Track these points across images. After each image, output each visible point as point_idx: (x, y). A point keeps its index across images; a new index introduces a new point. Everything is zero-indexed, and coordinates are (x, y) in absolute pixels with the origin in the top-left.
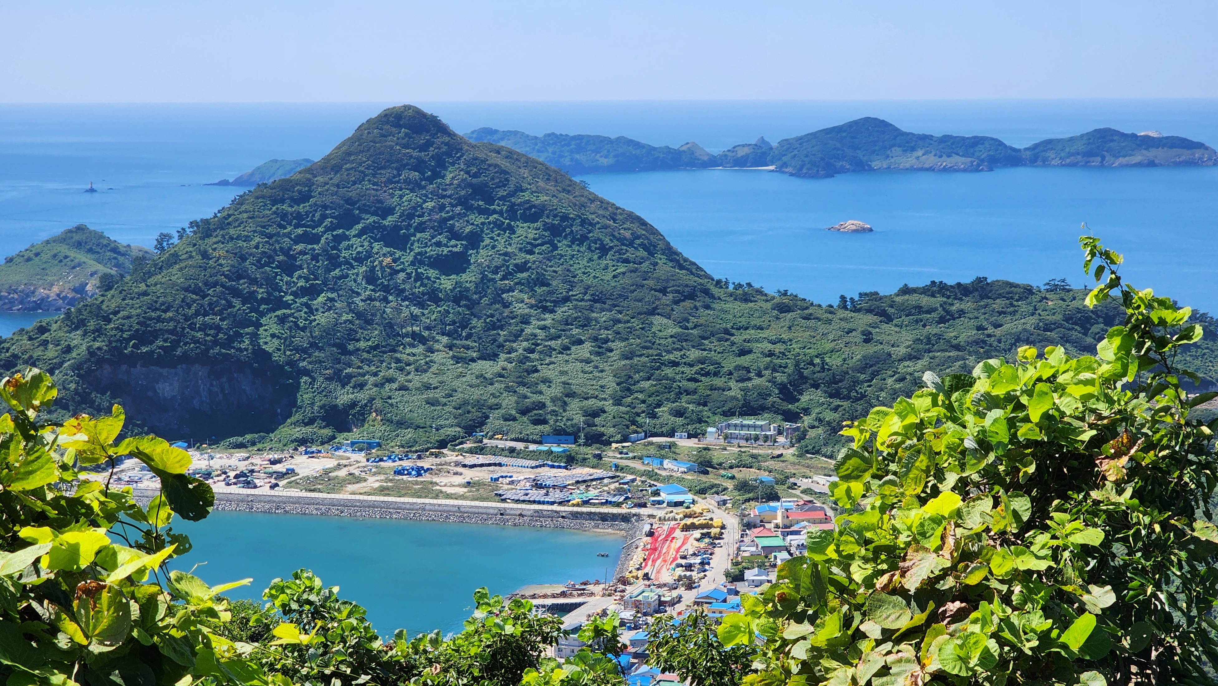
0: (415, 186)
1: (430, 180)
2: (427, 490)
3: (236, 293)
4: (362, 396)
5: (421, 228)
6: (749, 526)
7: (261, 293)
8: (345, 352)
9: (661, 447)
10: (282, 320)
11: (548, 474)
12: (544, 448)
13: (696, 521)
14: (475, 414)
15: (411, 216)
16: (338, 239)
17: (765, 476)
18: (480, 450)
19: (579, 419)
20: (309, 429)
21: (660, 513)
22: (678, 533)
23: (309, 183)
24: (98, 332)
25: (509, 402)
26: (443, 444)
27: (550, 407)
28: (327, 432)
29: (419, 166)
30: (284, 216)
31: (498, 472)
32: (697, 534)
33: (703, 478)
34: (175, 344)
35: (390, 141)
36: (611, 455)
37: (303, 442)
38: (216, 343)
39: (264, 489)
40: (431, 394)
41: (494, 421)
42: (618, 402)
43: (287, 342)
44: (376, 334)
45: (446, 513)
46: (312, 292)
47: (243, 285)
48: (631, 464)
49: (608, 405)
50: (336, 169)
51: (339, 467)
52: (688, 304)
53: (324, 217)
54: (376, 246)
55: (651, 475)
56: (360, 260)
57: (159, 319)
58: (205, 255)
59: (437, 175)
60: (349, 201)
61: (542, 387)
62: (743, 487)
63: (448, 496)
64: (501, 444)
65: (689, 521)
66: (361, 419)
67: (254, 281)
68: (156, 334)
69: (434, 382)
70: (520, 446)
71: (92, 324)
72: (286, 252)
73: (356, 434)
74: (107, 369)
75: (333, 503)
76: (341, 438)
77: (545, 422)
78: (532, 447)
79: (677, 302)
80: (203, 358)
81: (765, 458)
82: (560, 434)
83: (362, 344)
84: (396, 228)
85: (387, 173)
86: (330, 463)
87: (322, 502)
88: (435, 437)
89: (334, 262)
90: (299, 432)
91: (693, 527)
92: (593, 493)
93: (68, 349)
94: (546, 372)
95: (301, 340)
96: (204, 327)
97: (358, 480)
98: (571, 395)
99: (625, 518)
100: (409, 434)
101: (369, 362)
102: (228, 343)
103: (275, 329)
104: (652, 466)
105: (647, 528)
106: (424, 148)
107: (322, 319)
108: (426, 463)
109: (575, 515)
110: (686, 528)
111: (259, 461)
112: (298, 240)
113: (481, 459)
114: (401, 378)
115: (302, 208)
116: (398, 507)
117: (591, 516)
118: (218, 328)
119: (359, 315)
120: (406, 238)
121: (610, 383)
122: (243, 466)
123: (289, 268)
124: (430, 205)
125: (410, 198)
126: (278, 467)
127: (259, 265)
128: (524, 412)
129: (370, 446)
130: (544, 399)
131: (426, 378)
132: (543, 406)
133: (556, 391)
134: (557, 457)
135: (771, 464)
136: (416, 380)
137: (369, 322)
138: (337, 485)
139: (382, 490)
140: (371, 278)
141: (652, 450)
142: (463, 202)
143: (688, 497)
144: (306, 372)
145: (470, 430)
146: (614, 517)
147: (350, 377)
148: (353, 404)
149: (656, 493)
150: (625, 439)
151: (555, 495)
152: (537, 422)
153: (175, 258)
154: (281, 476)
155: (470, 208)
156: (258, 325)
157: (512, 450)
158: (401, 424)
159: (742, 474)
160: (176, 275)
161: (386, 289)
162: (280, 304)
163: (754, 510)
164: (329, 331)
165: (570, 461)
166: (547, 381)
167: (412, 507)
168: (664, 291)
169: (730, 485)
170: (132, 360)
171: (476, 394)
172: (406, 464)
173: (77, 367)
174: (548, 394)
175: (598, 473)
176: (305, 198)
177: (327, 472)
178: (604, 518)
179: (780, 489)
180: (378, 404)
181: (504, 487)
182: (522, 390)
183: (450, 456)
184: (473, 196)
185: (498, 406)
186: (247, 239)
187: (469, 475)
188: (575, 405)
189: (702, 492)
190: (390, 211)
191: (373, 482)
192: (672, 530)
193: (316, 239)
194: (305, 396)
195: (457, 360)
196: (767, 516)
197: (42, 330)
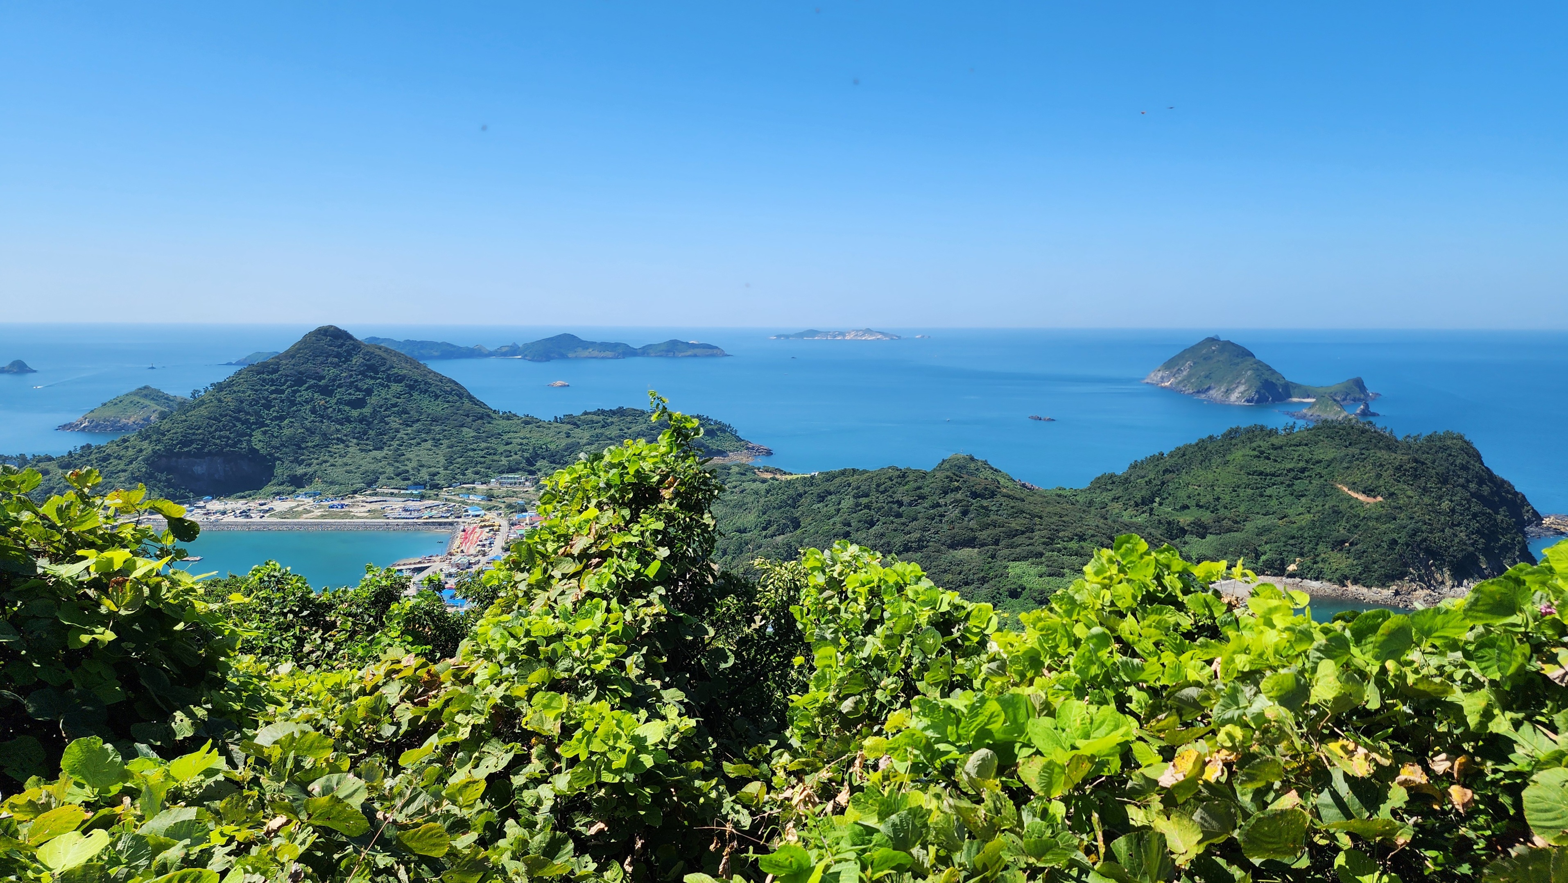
0: (336, 365)
1: (344, 362)
2: (347, 515)
3: (238, 419)
4: (310, 470)
5: (340, 386)
6: (513, 524)
7: (252, 419)
8: (300, 448)
9: (468, 489)
10: (265, 433)
11: (411, 504)
12: (409, 492)
13: (487, 524)
14: (372, 477)
15: (334, 380)
16: (295, 392)
17: (520, 501)
18: (376, 494)
19: (427, 477)
20: (281, 487)
21: (469, 521)
22: (478, 530)
23: (278, 364)
24: (158, 441)
25: (390, 470)
26: (355, 492)
27: (411, 472)
28: (292, 488)
29: (338, 355)
30: (264, 380)
31: (385, 505)
32: (487, 529)
33: (490, 503)
34: (204, 447)
35: (322, 343)
36: (443, 494)
37: (278, 494)
38: (227, 445)
39: (256, 518)
40: (348, 468)
41: (382, 479)
42: (446, 469)
43: (268, 444)
44: (317, 439)
45: (358, 525)
46: (282, 418)
47: (242, 416)
48: (454, 498)
49: (441, 470)
50: (293, 357)
51: (298, 506)
52: (480, 421)
53: (286, 381)
54: (316, 395)
55: (463, 502)
56: (307, 402)
57: (194, 434)
58: (220, 401)
59: (347, 360)
60: (300, 373)
61: (407, 463)
62: (509, 506)
63: (358, 518)
64: (386, 491)
65: (483, 524)
66: (310, 481)
67: (248, 413)
68: (192, 442)
69: (350, 462)
70: (396, 491)
71: (154, 437)
72: (266, 399)
73: (307, 489)
74: (164, 460)
75: (295, 524)
76: (299, 491)
77: (409, 479)
78: (402, 492)
79: (474, 421)
80: (220, 453)
81: (520, 492)
82: (416, 485)
83: (309, 444)
84: (327, 386)
85: (321, 359)
86: (294, 504)
87: (290, 524)
88: (351, 489)
89: (293, 403)
90: (275, 489)
91: (485, 526)
92: (434, 512)
93: (141, 451)
94: (408, 455)
95: (276, 442)
96: (220, 437)
97: (309, 512)
98: (422, 466)
99: (451, 524)
100: (337, 488)
101: (314, 453)
102: (234, 445)
103: (261, 437)
104: (464, 498)
105: (462, 528)
106: (341, 346)
107: (287, 432)
108: (346, 502)
109: (425, 524)
110: (482, 527)
111: (253, 505)
112: (272, 392)
113: (375, 499)
114: (332, 461)
115: (274, 376)
116: (331, 524)
117: (433, 523)
118: (229, 438)
119: (308, 430)
120: (333, 391)
121: (442, 460)
122: (244, 508)
123: (268, 406)
124: (344, 375)
125: (333, 371)
126: (265, 507)
127: (251, 405)
128: (398, 475)
129: (315, 494)
130: (408, 468)
131: (345, 460)
132: (407, 471)
133: (414, 464)
134: (416, 496)
135: (522, 495)
136: (340, 461)
137: (313, 433)
138: (298, 514)
139: (322, 516)
140: (313, 411)
142: (362, 373)
143: (483, 512)
144: (279, 459)
145: (369, 485)
146: (445, 524)
147: (303, 460)
148: (306, 474)
149: (466, 511)
150: (450, 486)
151: (416, 514)
152: (404, 480)
153: (203, 402)
154: (267, 511)
155: (367, 376)
156: (251, 436)
157: (392, 494)
158: (332, 483)
159: (508, 500)
160: (203, 411)
161: (322, 416)
162: (263, 425)
163: (515, 517)
164: (291, 438)
165: (422, 497)
166: (409, 460)
167: (340, 524)
168: (468, 416)
169: (503, 506)
170: (179, 455)
171: (373, 467)
172: (335, 503)
173: (146, 460)
174: (410, 466)
175: (437, 502)
176: (275, 371)
177: (292, 508)
178: (440, 524)
179: (527, 507)
180: (319, 473)
181: (388, 511)
182: (396, 464)
183: (359, 497)
184: (367, 370)
185: (384, 473)
186: (244, 392)
187: (369, 507)
188: (424, 471)
189: (489, 509)
190: (323, 378)
191: (317, 512)
192: (475, 528)
193: (283, 392)
194: (278, 471)
195: (362, 450)
196: (521, 520)
197: (125, 441)
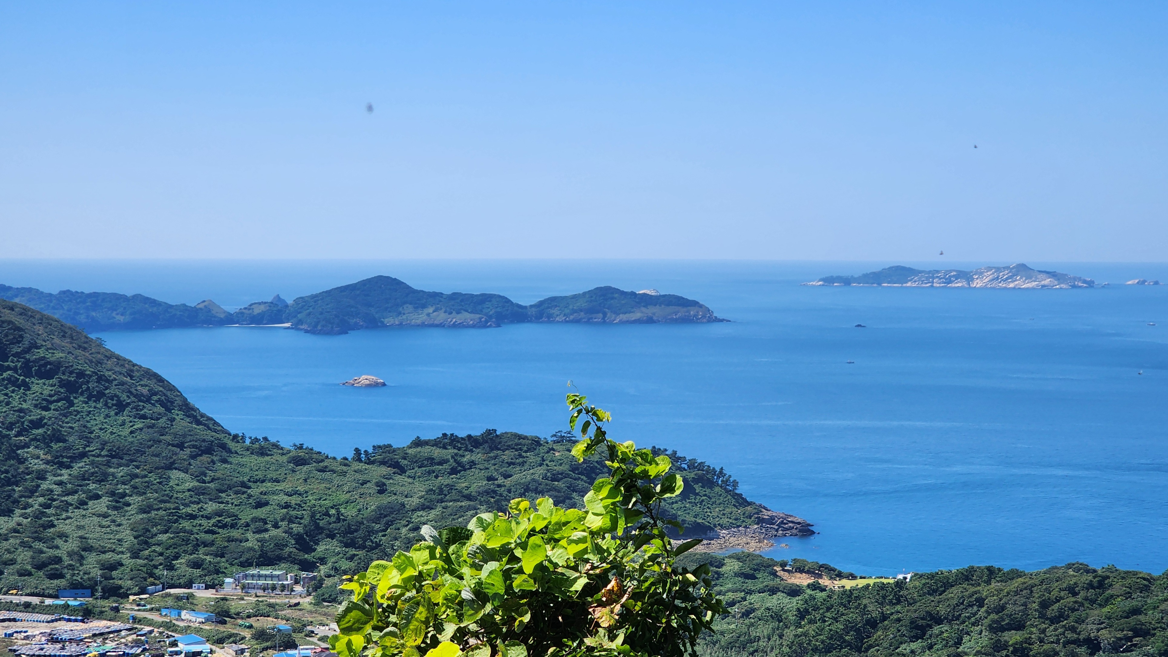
9: (178, 598)
11: (64, 628)
12: (60, 602)
17: (282, 625)
19: (97, 573)
25: (24, 557)
27: (66, 561)
31: (13, 627)
33: (221, 628)
36: (129, 608)
41: (9, 576)
42: (135, 555)
48: (149, 615)
49: (126, 559)
52: (205, 458)
55: (169, 626)
61: (59, 542)
62: (261, 635)
64: (16, 599)
70: (35, 600)
77: (61, 576)
78: (48, 601)
79: (194, 457)
81: (283, 607)
82: (76, 588)
92: (110, 645)
94: (62, 526)
98: (89, 549)
104: (170, 616)
121: (128, 536)
128: (40, 567)
130: (60, 553)
132: (58, 560)
133: (73, 545)
134: (74, 610)
135: (288, 612)
141: (170, 602)
143: (207, 647)
149: (174, 644)
150: (143, 591)
152: (53, 576)
157: (27, 606)
159: (260, 623)
165: (87, 614)
166: (63, 536)
168: (181, 446)
169: (247, 634)
174: (65, 548)
175: (116, 625)
179: (297, 637)
181: (18, 642)
182: (38, 545)
185: (13, 562)
188: (92, 558)
189: (220, 641)
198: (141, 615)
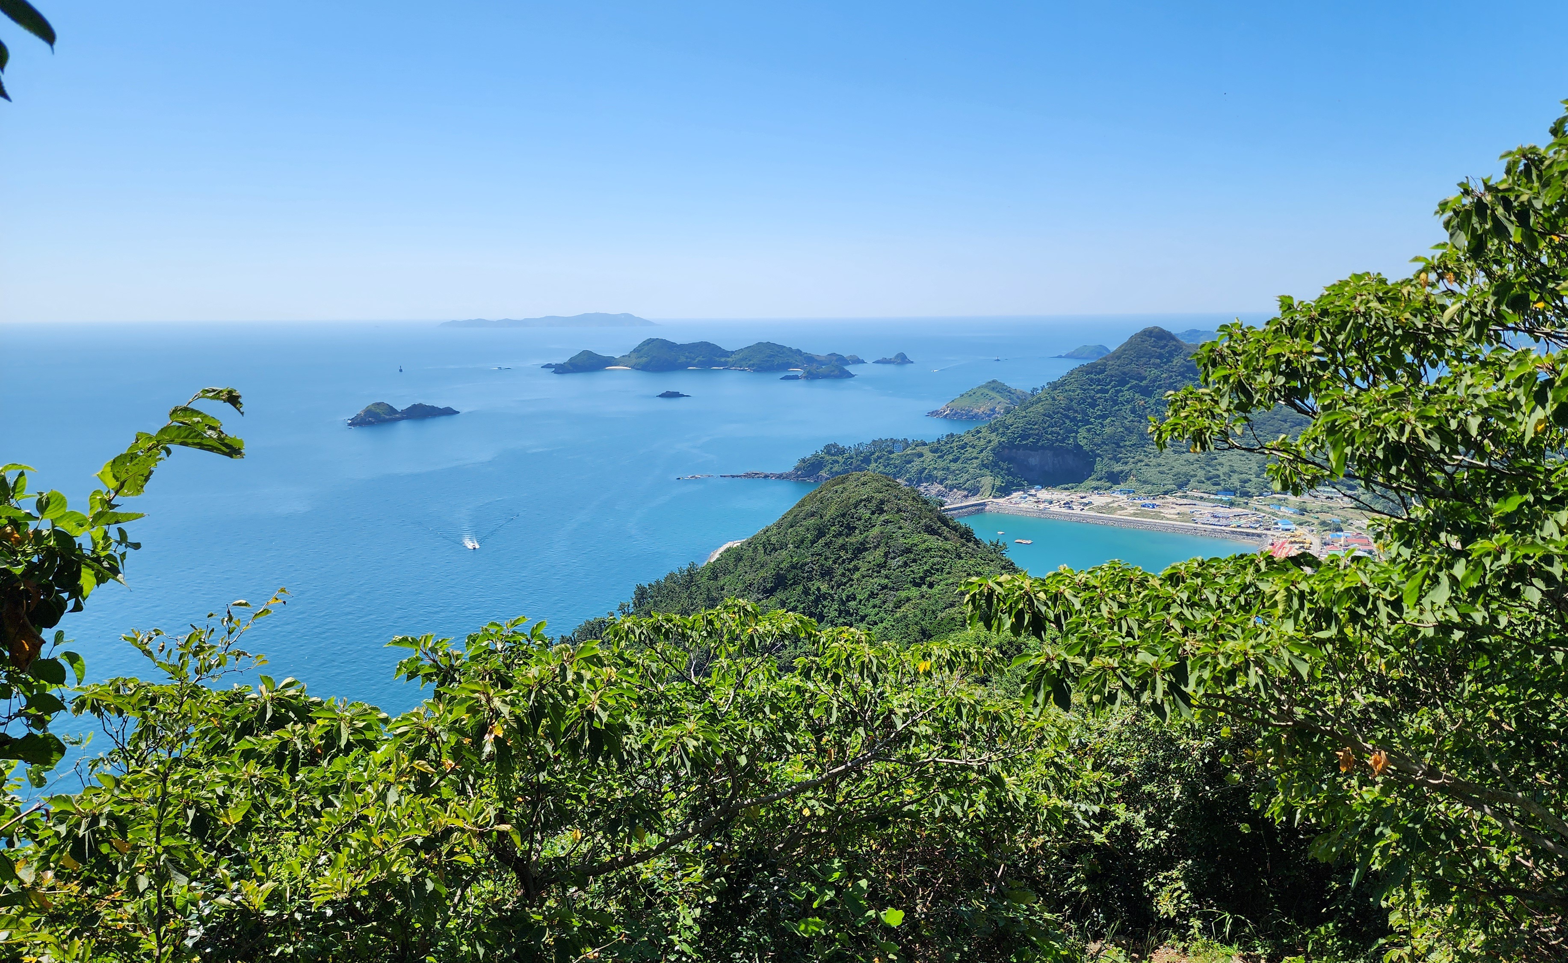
0: (1157, 366)
1: (1165, 363)
2: (1157, 516)
3: (1067, 417)
4: (1126, 468)
5: (1160, 387)
6: (1325, 544)
7: (1079, 417)
8: (1119, 446)
9: (1280, 500)
10: (1089, 430)
11: (1221, 511)
12: (1218, 497)
13: (1297, 539)
14: (1183, 479)
15: (1154, 381)
16: (1118, 392)
17: (1336, 519)
18: (1186, 497)
19: (1237, 484)
20: (1099, 483)
21: (1278, 534)
22: (1286, 545)
23: (1105, 365)
24: (1003, 434)
25: (1201, 474)
26: (1166, 493)
27: (1222, 477)
28: (1109, 484)
29: (1160, 356)
30: (1092, 380)
31: (1194, 508)
32: (1297, 546)
33: (1301, 517)
34: (1038, 440)
35: (1146, 344)
36: (1253, 502)
37: (1096, 488)
38: (1057, 440)
39: (1077, 510)
40: (1161, 468)
41: (1193, 482)
42: (1258, 476)
43: (1091, 441)
44: (1134, 438)
45: (1167, 527)
46: (1104, 417)
47: (1071, 414)
48: (1264, 508)
49: (1253, 478)
50: (1119, 358)
51: (1114, 502)
53: (1111, 381)
54: (1137, 395)
55: (1274, 514)
56: (1128, 402)
57: (1031, 429)
58: (1054, 399)
59: (1169, 361)
60: (1124, 373)
61: (1218, 467)
62: (1323, 523)
63: (1168, 519)
64: (1196, 494)
65: (1293, 539)
66: (1126, 479)
67: (1076, 411)
68: (1029, 436)
69: (1163, 463)
70: (1206, 496)
71: (1001, 430)
72: (1092, 398)
73: (1122, 486)
74: (1006, 451)
75: (1110, 519)
76: (1115, 487)
77: (1219, 484)
78: (1212, 497)
80: (1051, 447)
81: (1336, 509)
82: (1226, 491)
83: (1127, 443)
84: (1147, 387)
85: (1144, 360)
86: (1110, 500)
87: (1105, 519)
88: (1162, 489)
89: (1115, 403)
90: (1095, 484)
91: (1295, 542)
92: (1243, 521)
93: (990, 441)
94: (1220, 460)
95: (1098, 440)
96: (1052, 433)
97: (1123, 509)
98: (1234, 472)
99: (1259, 536)
100: (1149, 487)
101: (1131, 452)
102: (1063, 441)
103: (1085, 434)
104: (1275, 510)
105: (1270, 541)
106: (1163, 347)
107: (1108, 430)
108: (1157, 502)
109: (1233, 532)
110: (1292, 543)
111: (1075, 497)
112: (1098, 392)
113: (1185, 501)
114: (1146, 460)
115: (1101, 377)
116: (1142, 523)
117: (1241, 533)
118: (1058, 434)
119: (1126, 429)
120: (1152, 391)
121: (1255, 468)
122: (1068, 499)
123: (1093, 405)
124: (1164, 375)
125: (1155, 372)
126: (1084, 500)
127: (1079, 404)
128: (1208, 479)
129: (1129, 492)
131: (1159, 460)
132: (1219, 476)
133: (1226, 469)
134: (1225, 502)
135: (1339, 512)
136: (1154, 461)
137: (1131, 432)
138: (1113, 510)
139: (1135, 514)
140: (1133, 411)
141: (1275, 501)
142: (1182, 374)
143: (1293, 527)
144: (1100, 456)
145: (1180, 487)
146: (1253, 534)
147: (1121, 458)
148: (1122, 472)
149: (1276, 524)
150: (1261, 495)
151: (1223, 522)
152: (1214, 484)
153: (1040, 400)
154: (1086, 504)
155: (1185, 377)
156: (1077, 432)
157: (1202, 498)
158: (1145, 482)
159: (1323, 517)
160: (1039, 408)
161: (1141, 417)
162: (1088, 422)
163: (1329, 536)
164: (1111, 437)
165: (1232, 504)
166: (1221, 464)
167: (1150, 524)
169: (1316, 522)
170: (1018, 447)
171: (1184, 469)
172: (1147, 502)
173: (993, 450)
174: (1221, 471)
175: (1246, 511)
176: (1102, 371)
177: (1108, 504)
178: (1248, 534)
179: (1343, 526)
180: (1134, 472)
181: (1197, 516)
182: (1208, 468)
183: (1169, 499)
184: (1187, 372)
185: (1195, 476)
186: (1074, 391)
187: (1179, 509)
188: (1235, 477)
189: (1301, 524)
190: (1145, 378)
191: (1131, 510)
192: (1283, 543)
193: (1107, 391)
194: (1098, 467)
195: (1175, 452)
196: (1335, 540)
197: (978, 432)
198: (1259, 507)
